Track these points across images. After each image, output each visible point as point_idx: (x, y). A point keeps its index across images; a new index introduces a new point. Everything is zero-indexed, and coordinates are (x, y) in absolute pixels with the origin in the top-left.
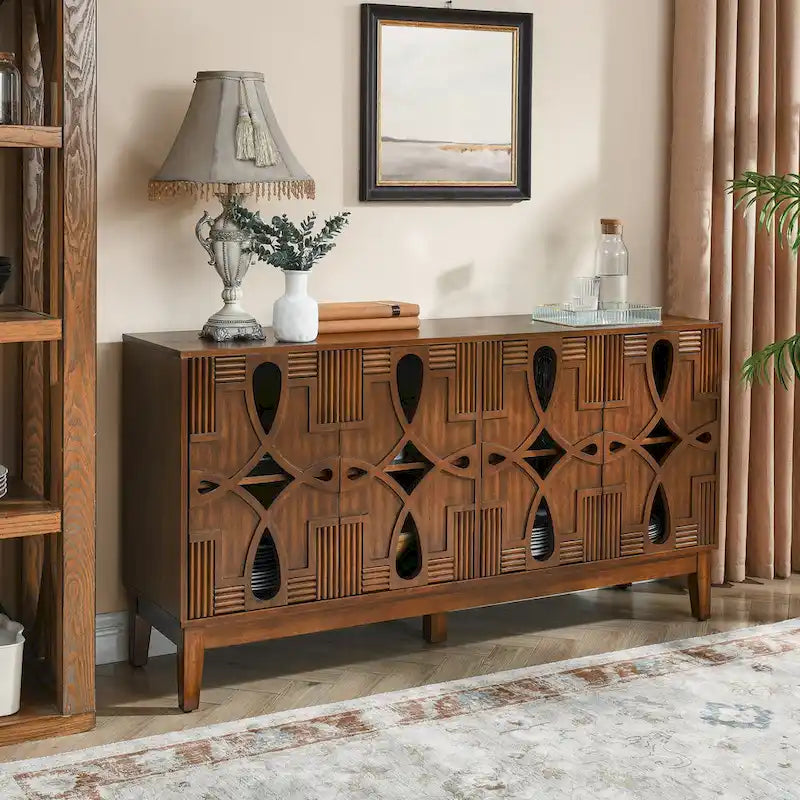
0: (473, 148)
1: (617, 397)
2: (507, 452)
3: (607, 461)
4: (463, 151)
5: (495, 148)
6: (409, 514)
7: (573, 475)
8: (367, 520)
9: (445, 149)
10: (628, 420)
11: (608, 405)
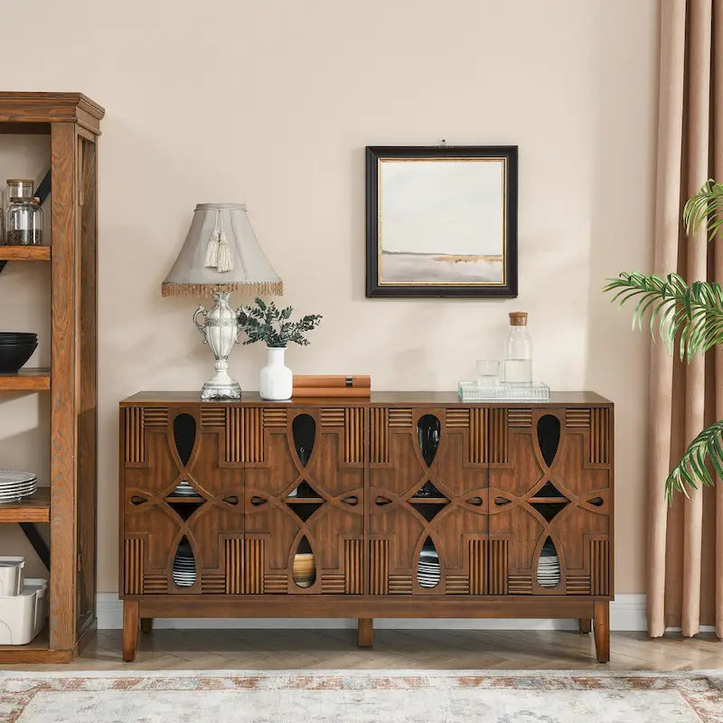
0: (467, 259)
1: (502, 459)
2: (394, 497)
3: (492, 512)
4: (456, 262)
5: (491, 259)
6: (304, 537)
7: (460, 521)
8: (268, 538)
9: (440, 259)
10: (514, 480)
11: (493, 466)
